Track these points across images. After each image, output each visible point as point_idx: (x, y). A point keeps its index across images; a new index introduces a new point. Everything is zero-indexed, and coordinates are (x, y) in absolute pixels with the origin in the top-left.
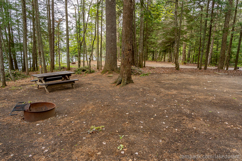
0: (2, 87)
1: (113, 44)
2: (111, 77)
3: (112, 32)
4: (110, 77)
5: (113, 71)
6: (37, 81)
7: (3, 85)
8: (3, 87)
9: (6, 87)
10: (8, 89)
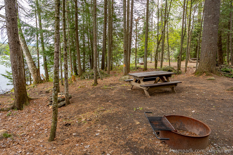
0: (93, 85)
1: (214, 39)
2: (213, 80)
3: (214, 23)
4: (211, 80)
5: (211, 72)
6: (132, 81)
7: (95, 83)
8: (95, 85)
9: (98, 86)
10: (100, 87)
